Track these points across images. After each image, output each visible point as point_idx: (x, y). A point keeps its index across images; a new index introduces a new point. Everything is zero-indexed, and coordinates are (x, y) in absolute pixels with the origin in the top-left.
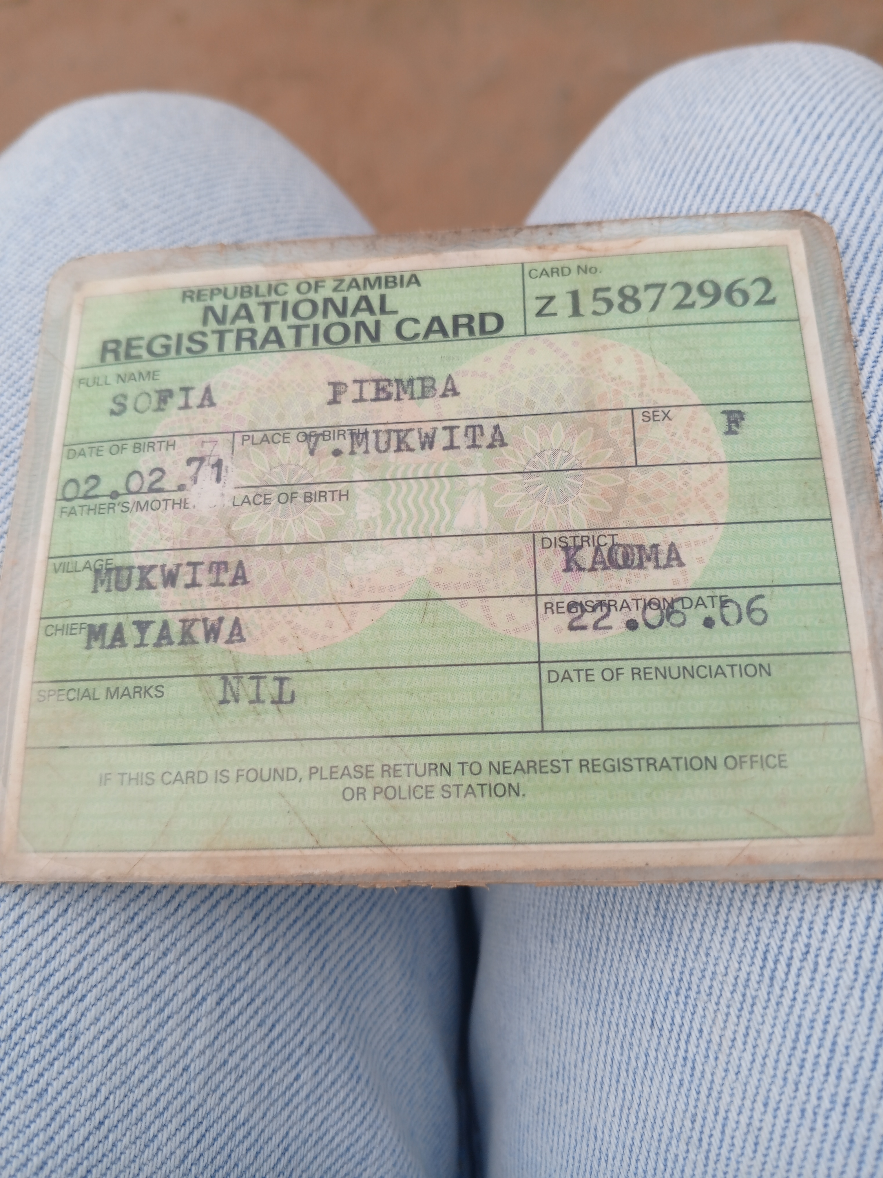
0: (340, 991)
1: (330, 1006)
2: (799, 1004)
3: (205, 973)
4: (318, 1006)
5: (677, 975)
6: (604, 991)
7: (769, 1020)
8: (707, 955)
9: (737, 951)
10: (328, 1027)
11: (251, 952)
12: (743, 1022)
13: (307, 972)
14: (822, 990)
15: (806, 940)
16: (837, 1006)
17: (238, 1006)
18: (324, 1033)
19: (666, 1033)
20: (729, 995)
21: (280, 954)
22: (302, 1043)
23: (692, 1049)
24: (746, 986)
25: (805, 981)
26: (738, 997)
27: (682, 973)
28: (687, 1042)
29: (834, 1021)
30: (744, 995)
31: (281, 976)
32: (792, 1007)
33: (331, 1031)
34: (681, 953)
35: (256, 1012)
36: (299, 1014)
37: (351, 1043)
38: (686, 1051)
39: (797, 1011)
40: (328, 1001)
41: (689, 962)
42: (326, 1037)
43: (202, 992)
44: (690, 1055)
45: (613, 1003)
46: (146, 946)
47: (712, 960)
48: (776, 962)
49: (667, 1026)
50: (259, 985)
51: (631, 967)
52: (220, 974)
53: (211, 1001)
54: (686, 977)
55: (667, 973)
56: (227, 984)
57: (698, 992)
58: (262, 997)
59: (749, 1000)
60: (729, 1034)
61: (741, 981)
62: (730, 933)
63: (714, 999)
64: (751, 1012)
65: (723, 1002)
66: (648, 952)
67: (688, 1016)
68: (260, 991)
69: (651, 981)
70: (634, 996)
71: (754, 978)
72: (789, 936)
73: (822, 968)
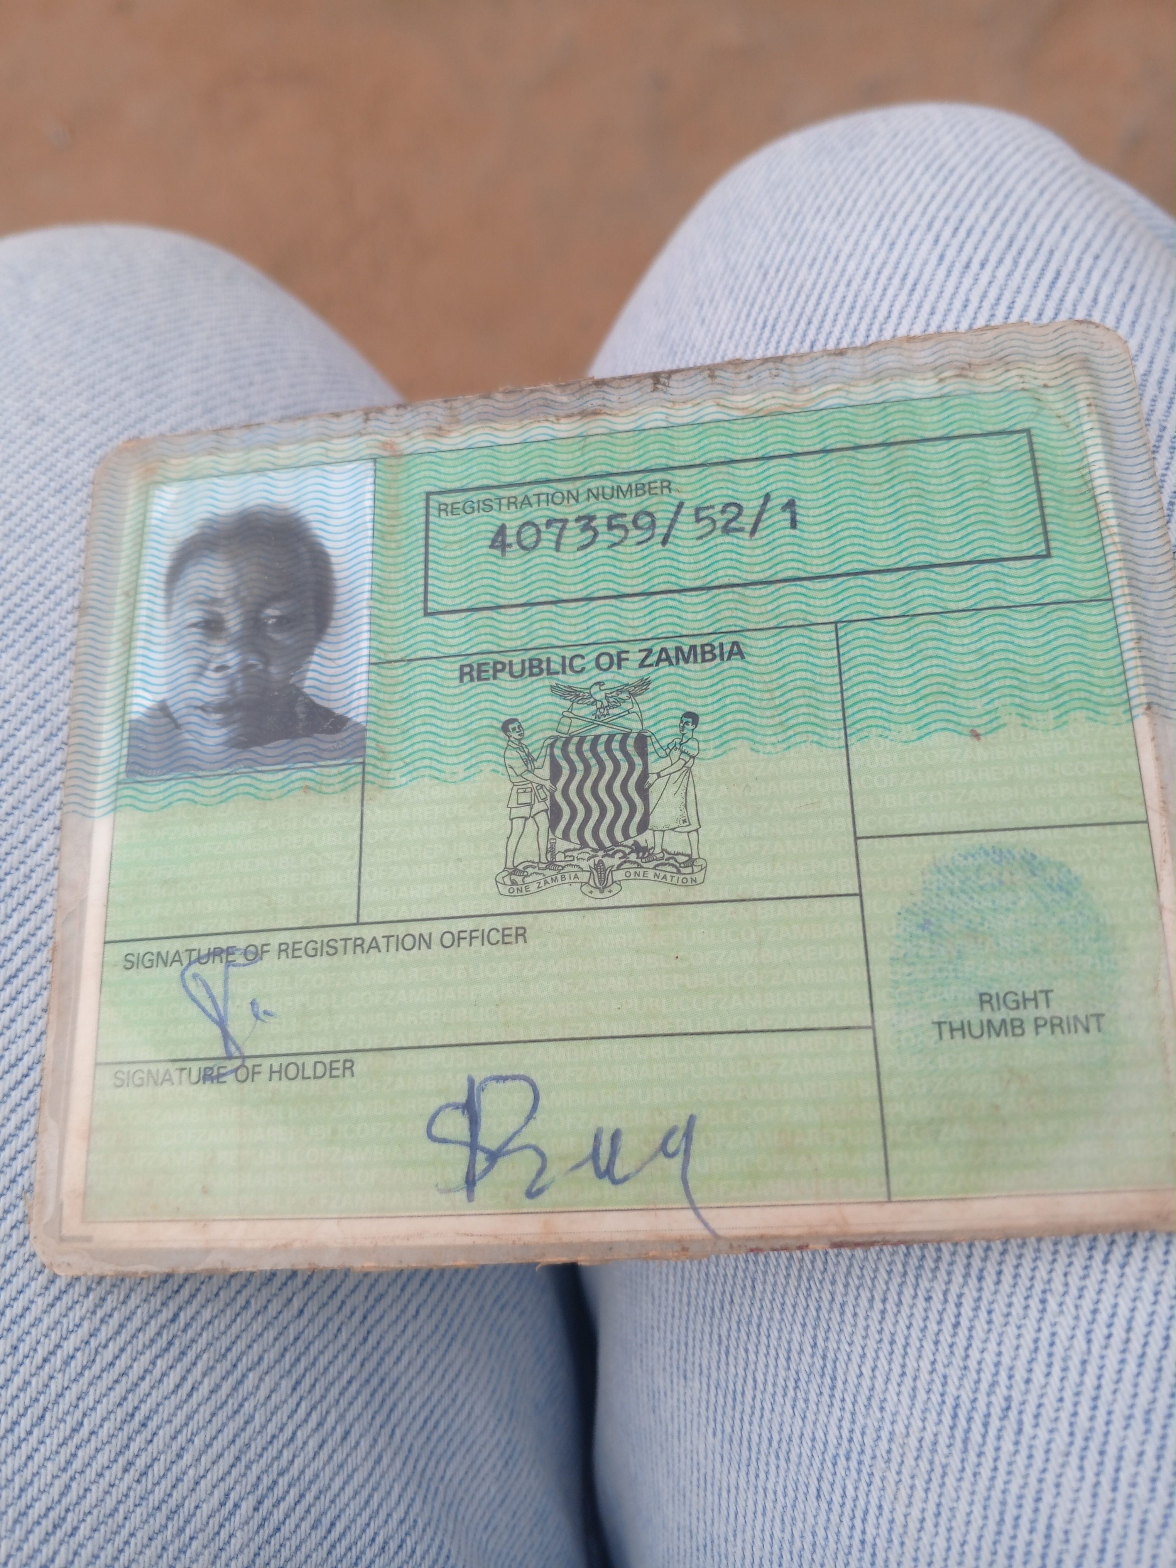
0: (417, 1461)
1: (407, 1484)
2: (1001, 1476)
3: (235, 1472)
4: (392, 1487)
5: (845, 1433)
6: (754, 1448)
7: (965, 1495)
8: (882, 1409)
9: (919, 1405)
10: (407, 1513)
11: (294, 1434)
12: (933, 1497)
13: (372, 1446)
14: (1030, 1457)
15: (1005, 1392)
16: (1050, 1477)
17: (284, 1506)
18: (402, 1521)
19: (836, 1507)
20: (913, 1463)
21: (334, 1429)
22: (373, 1540)
23: (870, 1530)
24: (934, 1451)
25: (1007, 1445)
26: (924, 1465)
27: (852, 1431)
28: (864, 1520)
29: (1048, 1497)
30: (931, 1462)
31: (338, 1458)
32: (993, 1478)
33: (412, 1516)
34: (848, 1405)
35: (308, 1511)
36: (367, 1503)
37: (437, 1527)
38: (864, 1532)
39: (999, 1484)
40: (404, 1479)
41: (859, 1417)
42: (405, 1527)
43: (234, 1496)
44: (869, 1538)
45: (767, 1464)
46: (153, 1448)
47: (888, 1417)
48: (970, 1420)
49: (837, 1499)
50: (309, 1474)
51: (787, 1419)
52: (256, 1470)
53: (246, 1507)
54: (857, 1436)
55: (833, 1431)
56: (266, 1481)
57: (874, 1457)
58: (314, 1490)
59: (938, 1470)
60: (915, 1513)
61: (927, 1443)
62: (908, 1381)
63: (894, 1466)
64: (942, 1485)
65: (906, 1471)
66: (806, 1401)
67: (863, 1486)
68: (311, 1482)
69: (814, 1440)
70: (793, 1457)
71: (943, 1440)
72: (984, 1386)
73: (1028, 1429)
